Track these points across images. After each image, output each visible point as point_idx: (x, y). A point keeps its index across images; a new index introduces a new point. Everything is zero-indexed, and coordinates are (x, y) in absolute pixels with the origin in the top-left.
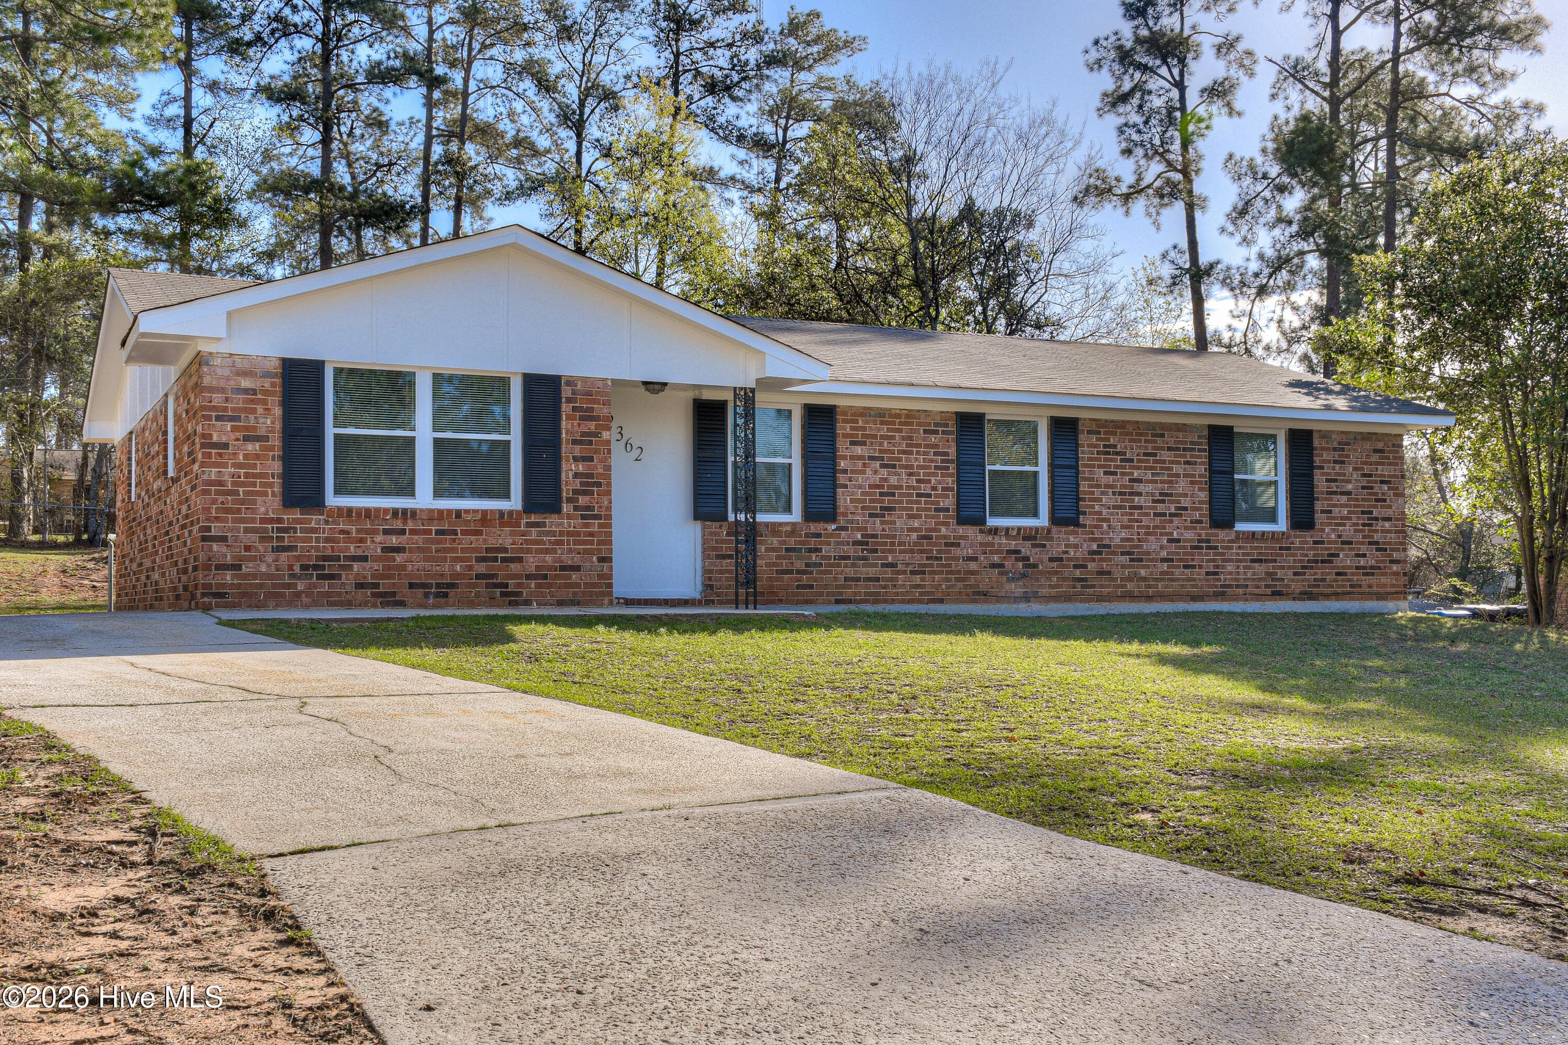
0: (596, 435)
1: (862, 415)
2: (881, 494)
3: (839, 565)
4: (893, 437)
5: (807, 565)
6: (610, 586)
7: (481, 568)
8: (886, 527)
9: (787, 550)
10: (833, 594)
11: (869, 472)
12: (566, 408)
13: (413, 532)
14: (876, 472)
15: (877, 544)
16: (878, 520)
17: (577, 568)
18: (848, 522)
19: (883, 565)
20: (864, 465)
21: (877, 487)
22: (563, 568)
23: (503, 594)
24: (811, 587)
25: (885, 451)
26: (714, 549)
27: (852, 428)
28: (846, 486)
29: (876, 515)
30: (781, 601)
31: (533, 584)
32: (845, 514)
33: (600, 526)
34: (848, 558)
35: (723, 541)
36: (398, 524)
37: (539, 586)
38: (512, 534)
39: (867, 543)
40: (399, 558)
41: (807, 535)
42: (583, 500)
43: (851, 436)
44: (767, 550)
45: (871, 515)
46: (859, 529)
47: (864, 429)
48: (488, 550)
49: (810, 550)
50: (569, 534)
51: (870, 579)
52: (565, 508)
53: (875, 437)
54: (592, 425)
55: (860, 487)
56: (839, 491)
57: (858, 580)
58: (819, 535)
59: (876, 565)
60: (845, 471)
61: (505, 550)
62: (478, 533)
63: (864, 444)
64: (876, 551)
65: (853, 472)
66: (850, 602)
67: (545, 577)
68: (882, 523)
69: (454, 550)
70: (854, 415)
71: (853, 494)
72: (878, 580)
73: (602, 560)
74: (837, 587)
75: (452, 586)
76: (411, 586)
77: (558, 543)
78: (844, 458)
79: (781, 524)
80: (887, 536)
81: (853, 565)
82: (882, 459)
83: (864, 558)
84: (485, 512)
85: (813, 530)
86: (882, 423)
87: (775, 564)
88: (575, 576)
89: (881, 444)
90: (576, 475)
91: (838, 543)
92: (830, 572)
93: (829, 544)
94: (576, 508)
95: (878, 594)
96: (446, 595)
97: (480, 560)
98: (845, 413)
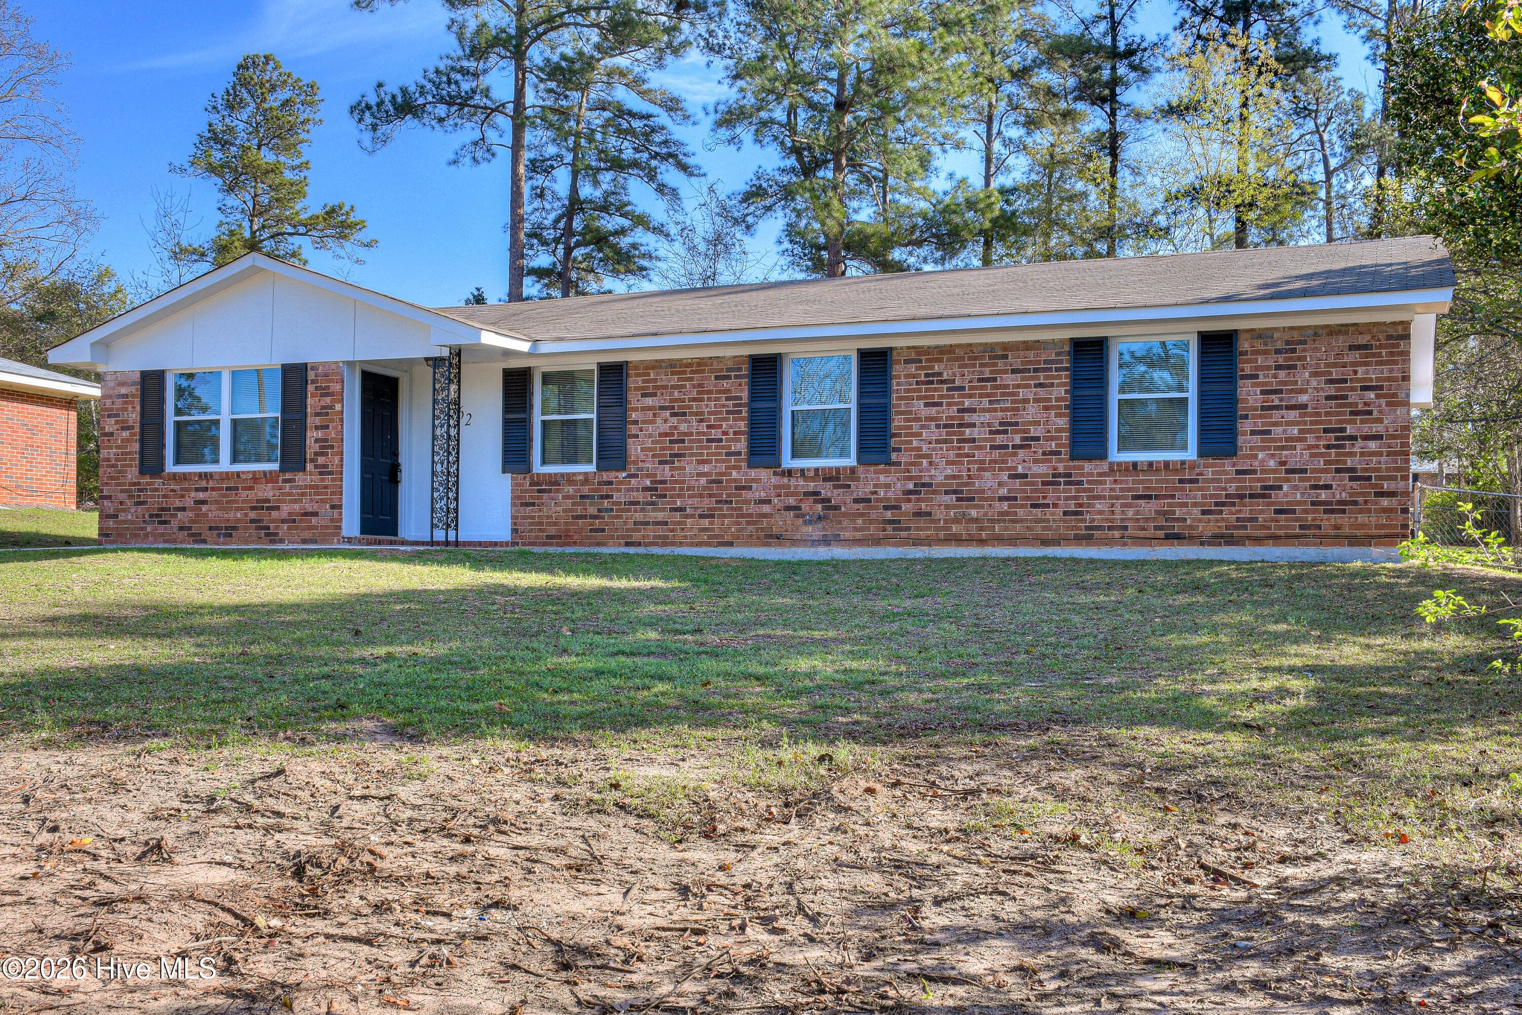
0: (331, 407)
1: (653, 368)
2: (671, 442)
3: (629, 510)
4: (684, 386)
5: (599, 510)
6: (339, 528)
7: (253, 515)
8: (676, 473)
9: (582, 497)
10: (622, 537)
11: (659, 420)
12: (311, 388)
13: (213, 489)
14: (666, 421)
15: (666, 489)
16: (667, 467)
17: (315, 514)
18: (638, 469)
19: (672, 510)
20: (655, 415)
21: (666, 435)
22: (306, 514)
23: (267, 535)
24: (603, 530)
25: (675, 400)
26: (519, 498)
27: (644, 381)
28: (637, 436)
29: (665, 462)
30: (575, 543)
31: (285, 526)
32: (635, 463)
33: (333, 480)
34: (638, 503)
35: (526, 491)
36: (203, 484)
37: (289, 528)
38: (273, 488)
39: (656, 489)
40: (204, 508)
41: (599, 483)
42: (321, 460)
43: (643, 388)
44: (564, 498)
45: (660, 463)
46: (648, 476)
47: (655, 380)
48: (258, 501)
49: (602, 497)
50: (311, 487)
51: (658, 523)
52: (309, 467)
53: (665, 387)
54: (328, 400)
55: (650, 436)
56: (630, 441)
57: (647, 523)
58: (610, 483)
59: (664, 510)
60: (636, 422)
61: (268, 501)
62: (251, 488)
63: (655, 395)
64: (665, 496)
65: (644, 422)
66: (639, 544)
67: (294, 521)
68: (671, 469)
69: (236, 502)
70: (646, 368)
71: (644, 442)
72: (666, 523)
73: (333, 507)
74: (628, 530)
75: (234, 528)
76: (211, 528)
77: (303, 494)
78: (635, 409)
79: (574, 474)
80: (676, 482)
81: (643, 510)
82: (673, 408)
83: (653, 503)
84: (254, 473)
85: (605, 478)
86: (673, 373)
87: (571, 510)
88: (314, 520)
89: (672, 394)
90: (317, 441)
91: (628, 490)
92: (621, 517)
93: (619, 490)
94: (316, 467)
95: (666, 537)
96: (230, 535)
97: (253, 508)
98: (636, 368)
